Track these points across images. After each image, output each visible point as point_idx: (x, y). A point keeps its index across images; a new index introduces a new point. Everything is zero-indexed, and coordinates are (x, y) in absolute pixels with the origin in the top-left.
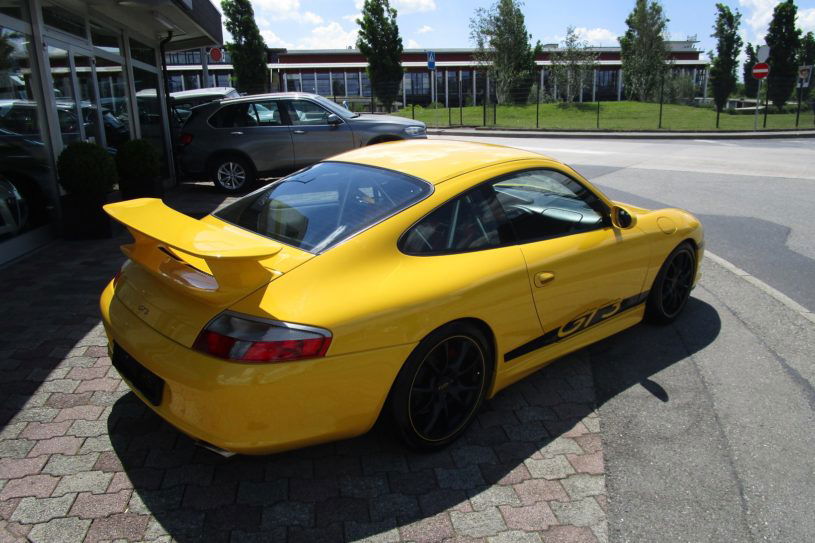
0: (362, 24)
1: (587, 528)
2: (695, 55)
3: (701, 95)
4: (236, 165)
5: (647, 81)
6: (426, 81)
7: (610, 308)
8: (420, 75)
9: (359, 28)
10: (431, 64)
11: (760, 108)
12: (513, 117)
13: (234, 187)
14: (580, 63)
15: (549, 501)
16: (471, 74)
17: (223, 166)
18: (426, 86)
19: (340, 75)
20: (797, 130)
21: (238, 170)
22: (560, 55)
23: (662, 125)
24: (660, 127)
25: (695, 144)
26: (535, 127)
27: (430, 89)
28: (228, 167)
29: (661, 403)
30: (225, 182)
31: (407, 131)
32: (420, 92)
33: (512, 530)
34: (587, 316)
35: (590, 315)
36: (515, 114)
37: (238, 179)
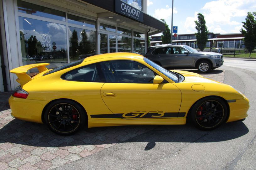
0: (244, 23)
7: (156, 114)
9: (243, 24)
31: (212, 57)
34: (141, 114)
35: (143, 114)
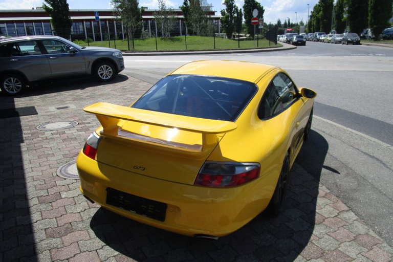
1: (367, 234)
2: (213, 13)
3: (218, 32)
4: (15, 79)
5: (200, 26)
6: (81, 26)
8: (77, 24)
10: (97, 18)
11: (245, 38)
12: (140, 45)
13: (15, 92)
14: (168, 17)
15: (342, 226)
16: (106, 23)
17: (7, 80)
18: (81, 30)
19: (31, 24)
20: (270, 48)
21: (17, 82)
22: (158, 13)
23: (216, 47)
24: (215, 48)
25: (234, 55)
26: (155, 50)
27: (84, 31)
28: (10, 81)
29: (339, 175)
30: (9, 89)
31: (113, 55)
32: (78, 33)
33: (343, 242)
36: (141, 43)
37: (17, 87)
